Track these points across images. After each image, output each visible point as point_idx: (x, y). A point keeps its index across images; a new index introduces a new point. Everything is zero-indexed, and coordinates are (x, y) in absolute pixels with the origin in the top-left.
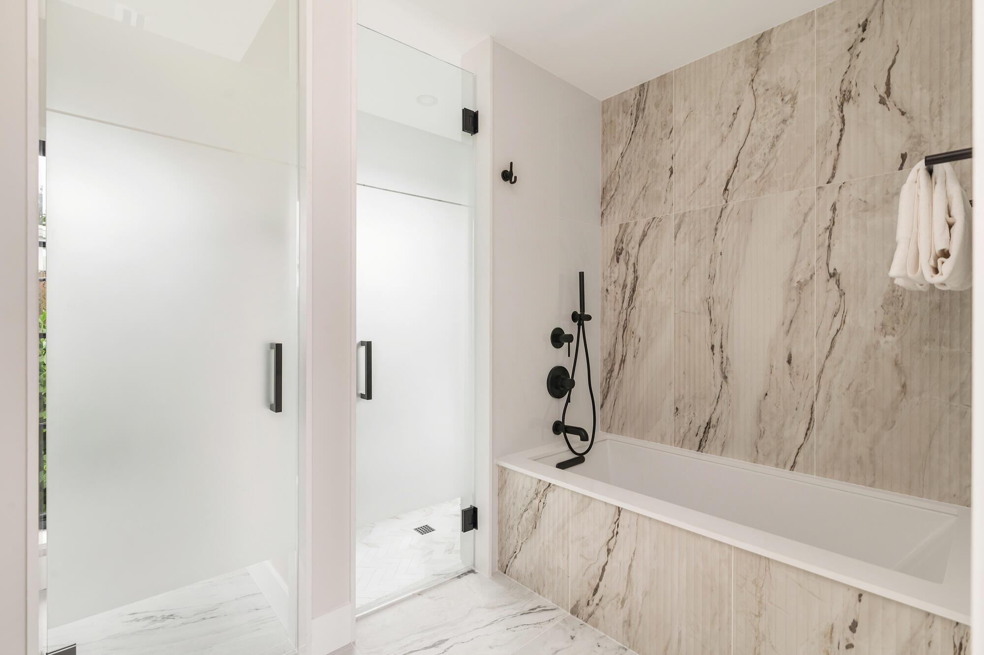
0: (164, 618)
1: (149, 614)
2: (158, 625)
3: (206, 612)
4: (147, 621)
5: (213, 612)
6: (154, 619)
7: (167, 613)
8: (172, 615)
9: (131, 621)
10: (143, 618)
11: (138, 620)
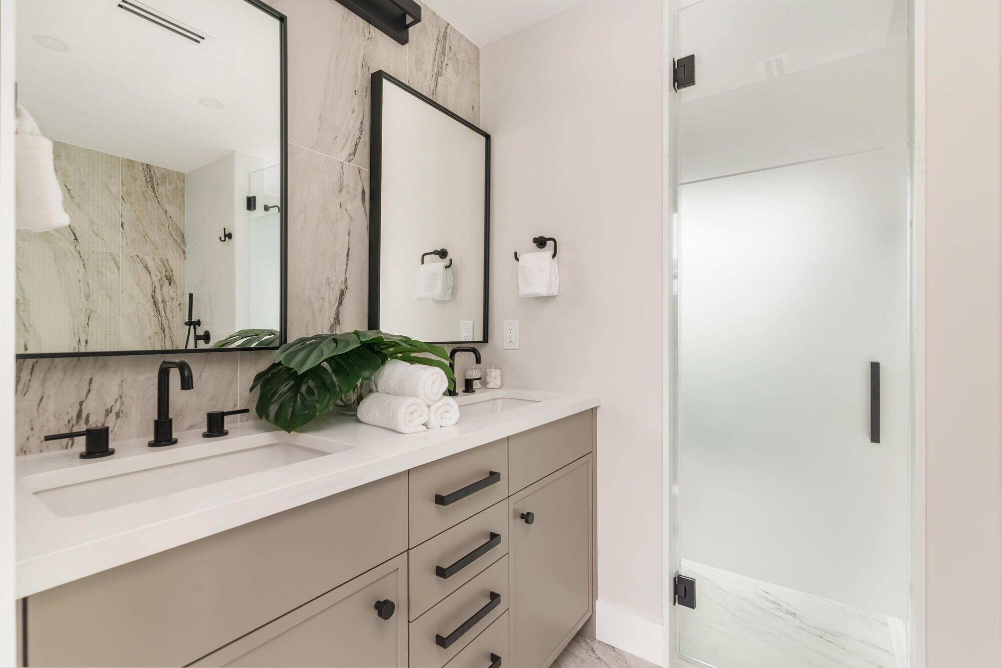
0: (787, 612)
1: (778, 601)
2: (781, 614)
3: (825, 632)
4: (774, 606)
5: (832, 636)
6: (780, 607)
7: (792, 610)
8: (795, 614)
9: (763, 597)
10: (772, 601)
11: (768, 600)
